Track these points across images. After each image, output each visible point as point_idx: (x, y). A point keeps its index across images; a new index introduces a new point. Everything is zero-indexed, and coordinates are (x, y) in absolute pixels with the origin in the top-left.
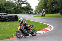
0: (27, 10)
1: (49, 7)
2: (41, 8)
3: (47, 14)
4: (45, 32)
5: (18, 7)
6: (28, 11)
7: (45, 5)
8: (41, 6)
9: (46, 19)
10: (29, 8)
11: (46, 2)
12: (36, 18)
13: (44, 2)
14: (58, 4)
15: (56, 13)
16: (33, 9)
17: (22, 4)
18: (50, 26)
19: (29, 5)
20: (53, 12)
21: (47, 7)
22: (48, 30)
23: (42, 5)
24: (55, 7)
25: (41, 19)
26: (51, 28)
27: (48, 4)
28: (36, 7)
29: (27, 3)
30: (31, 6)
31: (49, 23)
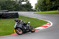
1: (48, 4)
3: (46, 11)
4: (44, 28)
5: (18, 5)
6: (28, 8)
7: (44, 2)
8: (40, 3)
9: (45, 16)
10: (29, 6)
12: (36, 15)
14: (56, 2)
15: (54, 10)
17: (22, 1)
18: (49, 23)
19: (29, 2)
20: (51, 9)
21: (46, 4)
22: (47, 27)
23: (42, 3)
24: (54, 4)
25: (40, 16)
26: (50, 24)
27: (47, 2)
28: (36, 4)
29: (27, 1)
30: (31, 4)
31: (48, 20)
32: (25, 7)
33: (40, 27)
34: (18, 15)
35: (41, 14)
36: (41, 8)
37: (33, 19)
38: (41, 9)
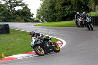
1: (58, 10)
2: (46, 12)
3: (56, 21)
5: (9, 11)
6: (25, 17)
7: (52, 7)
8: (46, 8)
9: (53, 30)
10: (26, 13)
11: (54, 3)
12: (38, 28)
13: (50, 3)
14: (72, 6)
16: (33, 15)
17: (15, 6)
18: (60, 41)
19: (26, 7)
20: (64, 19)
21: (55, 10)
23: (48, 7)
24: (68, 10)
25: (45, 29)
26: (62, 43)
27: (56, 7)
28: (38, 11)
29: (23, 4)
30: (30, 10)
31: (58, 36)
34: (9, 28)
35: (47, 26)
36: (48, 16)
38: (48, 18)
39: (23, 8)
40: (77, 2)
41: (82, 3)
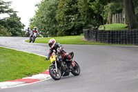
0: (12, 27)
1: (60, 20)
2: (43, 22)
3: (56, 36)
6: (13, 29)
7: (52, 16)
8: (42, 17)
10: (14, 22)
11: (54, 10)
12: (31, 45)
13: (49, 10)
14: (80, 15)
15: (75, 35)
16: (24, 26)
20: (68, 33)
23: (45, 16)
24: (74, 21)
27: (57, 15)
28: (32, 20)
29: (10, 11)
30: (20, 19)
32: (5, 27)
33: (41, 73)
35: (43, 42)
36: (45, 28)
37: (25, 54)
38: (45, 31)
39: (11, 16)
40: (86, 9)
41: (93, 11)
